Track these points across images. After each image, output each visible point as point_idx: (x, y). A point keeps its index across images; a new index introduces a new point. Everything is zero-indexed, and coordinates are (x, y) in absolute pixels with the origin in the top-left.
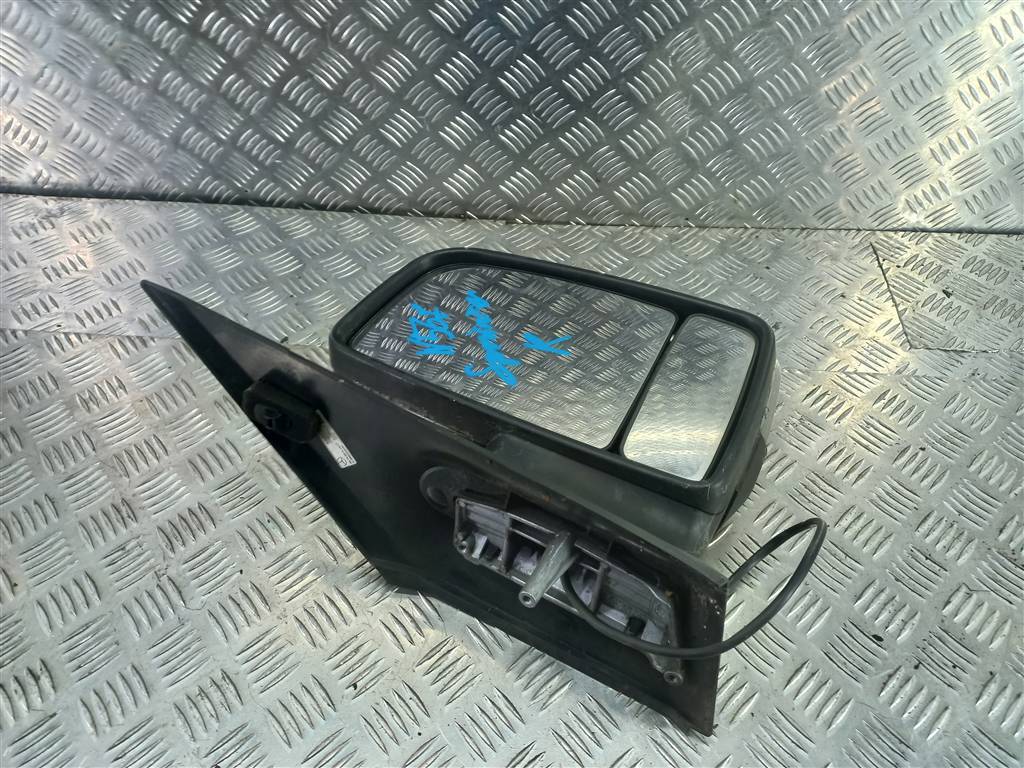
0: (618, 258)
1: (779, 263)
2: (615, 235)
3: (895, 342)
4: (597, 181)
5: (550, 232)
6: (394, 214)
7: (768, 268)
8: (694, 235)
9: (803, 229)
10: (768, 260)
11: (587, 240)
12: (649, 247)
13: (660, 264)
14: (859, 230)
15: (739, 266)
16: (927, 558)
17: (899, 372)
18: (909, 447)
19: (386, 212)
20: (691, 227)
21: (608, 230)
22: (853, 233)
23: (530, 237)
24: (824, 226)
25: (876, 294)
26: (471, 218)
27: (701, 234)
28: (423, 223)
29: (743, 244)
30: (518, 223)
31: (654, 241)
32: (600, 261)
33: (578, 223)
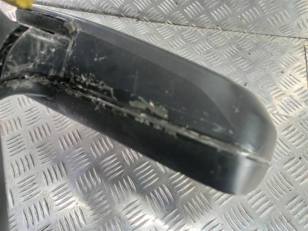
0: (181, 42)
1: (256, 52)
2: (183, 31)
3: (302, 99)
5: (154, 26)
6: (90, 12)
7: (249, 54)
8: (219, 34)
9: (272, 35)
10: (250, 50)
11: (170, 32)
12: (196, 38)
13: (200, 47)
14: (300, 38)
15: (236, 51)
16: (288, 222)
17: (300, 116)
18: (294, 158)
20: (219, 29)
21: (181, 28)
22: (297, 39)
24: (283, 35)
25: (299, 73)
27: (223, 33)
29: (242, 40)
30: (142, 21)
31: (200, 35)
32: (173, 43)
33: (169, 23)
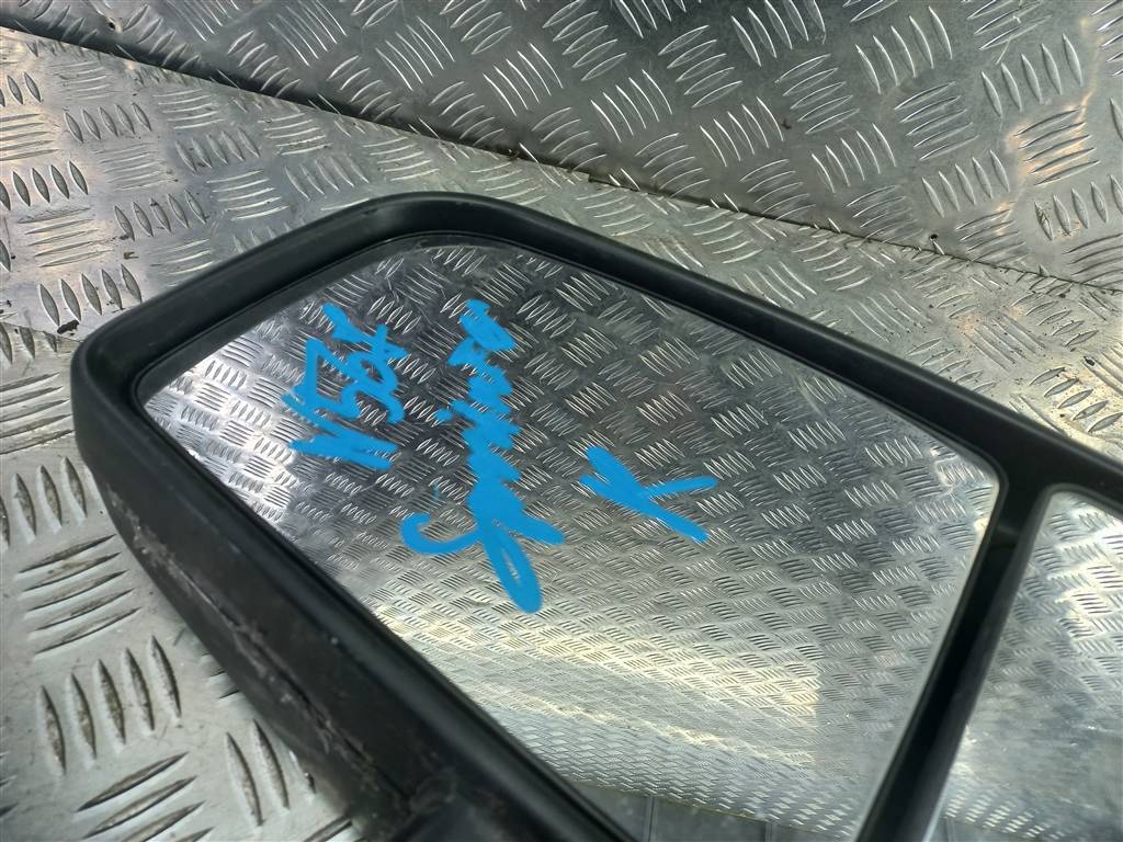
0: (797, 286)
2: (795, 241)
4: (785, 126)
5: (671, 211)
6: (382, 122)
8: (944, 270)
11: (739, 239)
12: (856, 277)
19: (368, 116)
20: (938, 253)
21: (782, 228)
23: (629, 213)
26: (524, 156)
27: (955, 270)
28: (432, 147)
30: (612, 184)
31: (867, 266)
33: (725, 205)
